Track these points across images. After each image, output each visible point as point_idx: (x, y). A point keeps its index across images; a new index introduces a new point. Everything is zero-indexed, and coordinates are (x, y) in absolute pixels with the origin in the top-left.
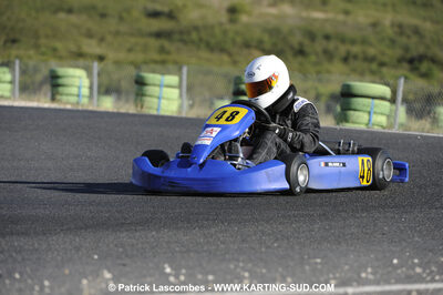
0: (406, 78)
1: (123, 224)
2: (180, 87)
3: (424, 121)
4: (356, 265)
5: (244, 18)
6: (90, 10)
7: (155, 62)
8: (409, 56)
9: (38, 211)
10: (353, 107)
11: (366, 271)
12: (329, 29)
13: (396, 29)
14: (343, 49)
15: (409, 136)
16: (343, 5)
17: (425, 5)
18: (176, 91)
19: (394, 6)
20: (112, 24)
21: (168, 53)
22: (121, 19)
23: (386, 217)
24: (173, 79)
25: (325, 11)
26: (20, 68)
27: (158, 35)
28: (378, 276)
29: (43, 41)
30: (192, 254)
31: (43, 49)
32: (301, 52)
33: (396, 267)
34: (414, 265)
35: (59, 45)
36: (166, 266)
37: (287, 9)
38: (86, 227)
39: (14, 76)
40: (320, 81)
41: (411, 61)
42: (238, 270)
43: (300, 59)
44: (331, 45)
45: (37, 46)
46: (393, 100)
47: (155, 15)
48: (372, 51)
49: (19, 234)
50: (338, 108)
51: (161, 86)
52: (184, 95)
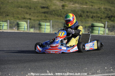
0: (108, 22)
1: (36, 61)
2: (50, 26)
3: (112, 32)
4: (96, 69)
5: (66, 8)
6: (27, 7)
7: (44, 20)
8: (108, 16)
9: (14, 58)
10: (94, 29)
11: (98, 71)
12: (88, 10)
13: (105, 9)
14: (91, 15)
15: (109, 36)
16: (91, 4)
17: (112, 3)
18: (49, 27)
19: (104, 3)
20: (33, 10)
22: (35, 9)
23: (103, 57)
24: (48, 24)
25: (87, 6)
26: (9, 22)
27: (44, 13)
28: (102, 72)
29: (15, 15)
30: (54, 68)
31: (15, 17)
32: (81, 16)
33: (106, 69)
34: (111, 69)
35: (19, 16)
36: (47, 71)
37: (77, 5)
38: (27, 62)
39: (8, 24)
40: (86, 23)
41: (109, 17)
42: (66, 71)
43: (81, 18)
44: (88, 14)
45: (13, 16)
46: (104, 27)
47: (43, 8)
48: (99, 15)
49: (10, 64)
50: (91, 30)
51: (45, 26)
52: (51, 28)
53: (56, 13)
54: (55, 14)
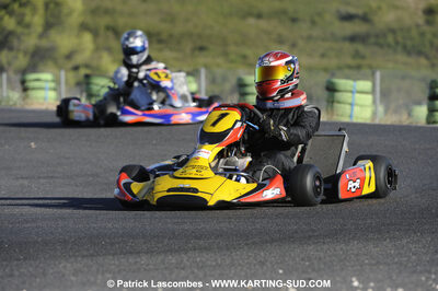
1: (310, 237)
2: (373, 92)
6: (280, 14)
7: (350, 67)
9: (222, 225)
18: (370, 97)
20: (304, 28)
21: (363, 57)
22: (313, 23)
24: (366, 85)
26: (206, 77)
27: (353, 39)
29: (232, 48)
30: (381, 267)
31: (233, 57)
35: (248, 52)
36: (354, 279)
38: (273, 241)
39: (199, 85)
42: (430, 282)
45: (225, 54)
47: (348, 18)
49: (201, 249)
51: (352, 92)
52: (378, 102)
53: (400, 39)
54: (397, 43)
